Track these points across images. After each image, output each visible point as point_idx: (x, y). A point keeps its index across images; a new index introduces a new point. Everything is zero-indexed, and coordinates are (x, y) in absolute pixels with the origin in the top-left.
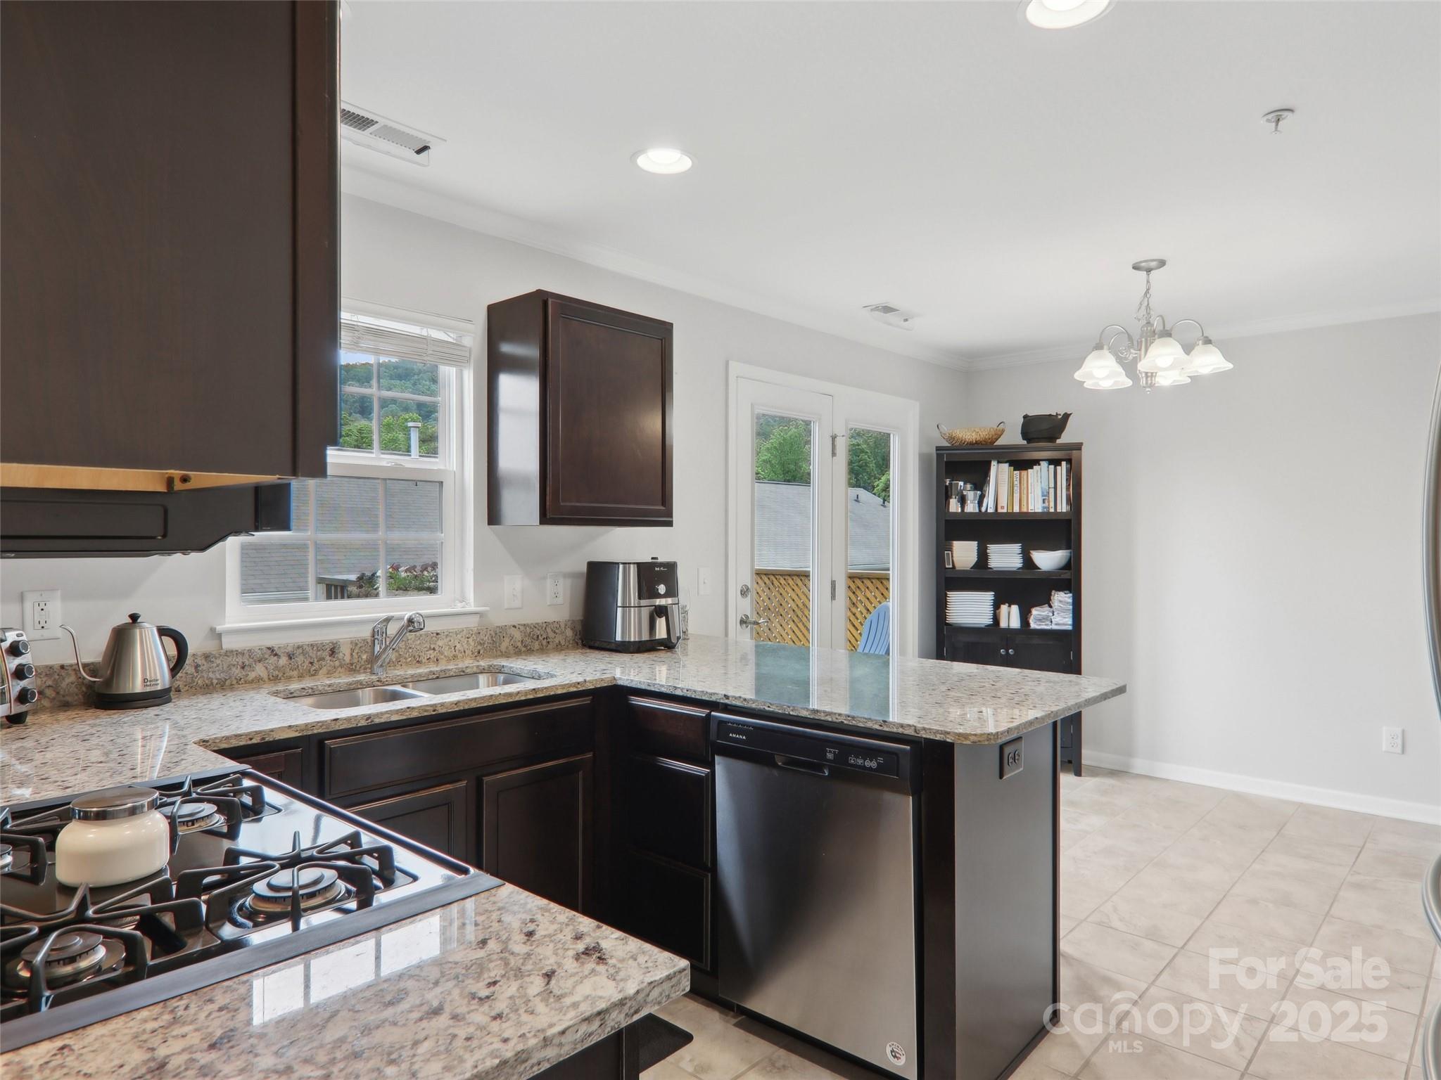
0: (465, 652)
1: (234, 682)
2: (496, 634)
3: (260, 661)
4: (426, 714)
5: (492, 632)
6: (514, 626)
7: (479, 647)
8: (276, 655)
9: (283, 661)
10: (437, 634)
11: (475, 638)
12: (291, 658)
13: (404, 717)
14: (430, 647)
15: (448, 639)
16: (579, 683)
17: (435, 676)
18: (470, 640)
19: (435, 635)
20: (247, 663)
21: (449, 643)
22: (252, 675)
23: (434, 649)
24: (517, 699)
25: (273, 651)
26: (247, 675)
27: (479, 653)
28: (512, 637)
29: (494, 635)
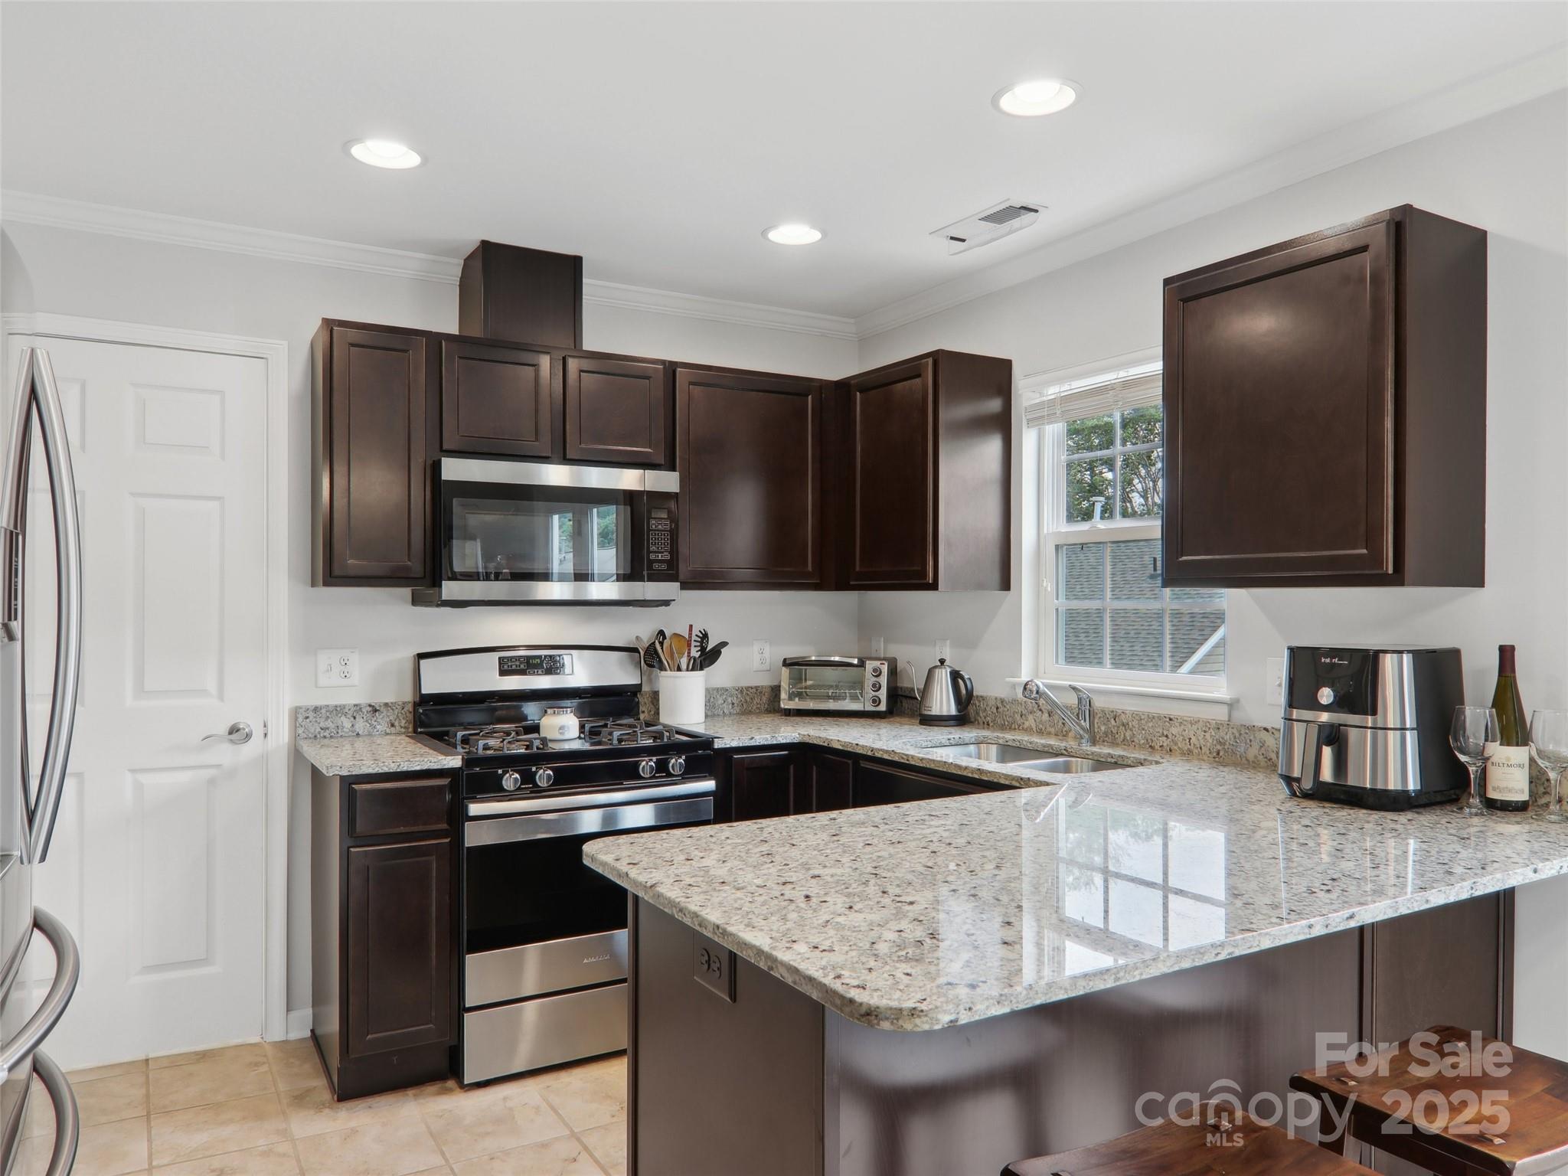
0: (1201, 748)
1: (1017, 727)
2: (1240, 734)
3: (1031, 713)
4: (902, 761)
5: (1235, 731)
6: (1266, 729)
7: (1219, 747)
8: (1041, 710)
9: (1045, 716)
10: (1171, 719)
11: (1213, 734)
12: (1050, 716)
13: (890, 758)
14: (1163, 734)
15: (1182, 727)
16: (1022, 779)
17: (1113, 760)
18: (1208, 735)
19: (1168, 720)
20: (1024, 712)
21: (1184, 733)
22: (1027, 724)
23: (1167, 736)
24: (965, 774)
25: (1039, 706)
26: (1024, 723)
27: (1218, 754)
28: (1263, 744)
29: (1237, 735)
